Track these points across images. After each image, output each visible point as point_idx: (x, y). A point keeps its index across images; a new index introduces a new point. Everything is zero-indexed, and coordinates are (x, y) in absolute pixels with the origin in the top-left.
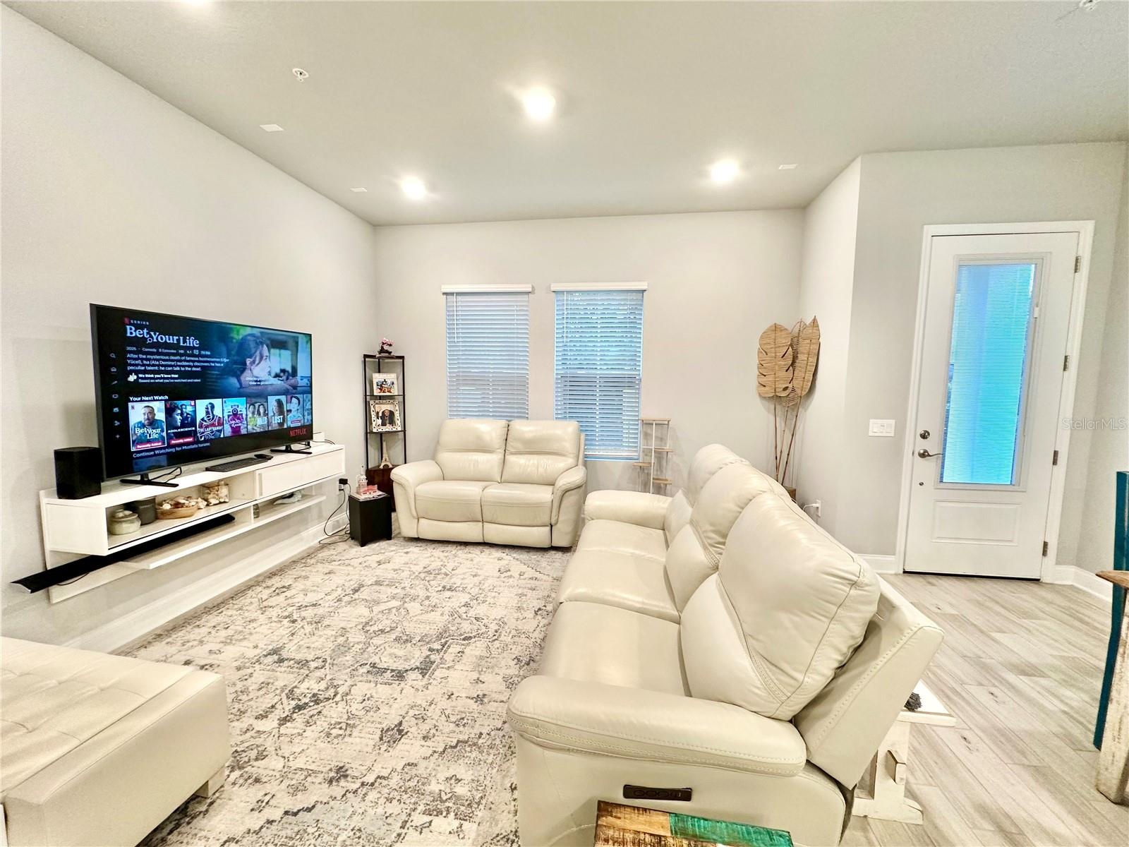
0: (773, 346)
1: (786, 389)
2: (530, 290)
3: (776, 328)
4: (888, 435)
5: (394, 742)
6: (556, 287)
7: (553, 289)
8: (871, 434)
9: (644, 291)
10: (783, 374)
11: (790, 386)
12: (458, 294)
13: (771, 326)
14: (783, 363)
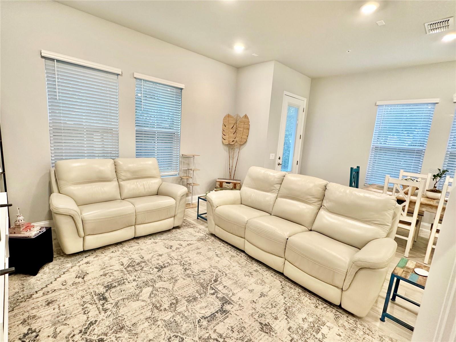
0: (228, 123)
1: (233, 141)
2: (120, 73)
3: (229, 116)
4: (273, 159)
5: (271, 329)
6: (137, 75)
7: (135, 76)
8: (270, 159)
9: (182, 89)
10: (232, 135)
11: (235, 140)
12: (58, 61)
13: (227, 115)
14: (232, 131)
